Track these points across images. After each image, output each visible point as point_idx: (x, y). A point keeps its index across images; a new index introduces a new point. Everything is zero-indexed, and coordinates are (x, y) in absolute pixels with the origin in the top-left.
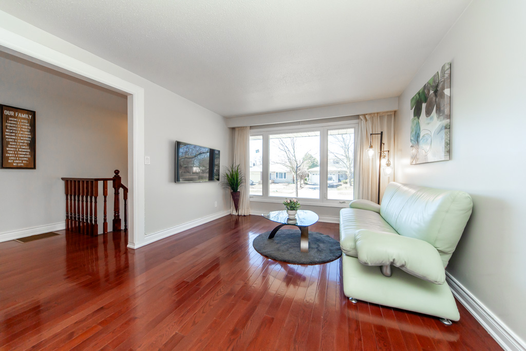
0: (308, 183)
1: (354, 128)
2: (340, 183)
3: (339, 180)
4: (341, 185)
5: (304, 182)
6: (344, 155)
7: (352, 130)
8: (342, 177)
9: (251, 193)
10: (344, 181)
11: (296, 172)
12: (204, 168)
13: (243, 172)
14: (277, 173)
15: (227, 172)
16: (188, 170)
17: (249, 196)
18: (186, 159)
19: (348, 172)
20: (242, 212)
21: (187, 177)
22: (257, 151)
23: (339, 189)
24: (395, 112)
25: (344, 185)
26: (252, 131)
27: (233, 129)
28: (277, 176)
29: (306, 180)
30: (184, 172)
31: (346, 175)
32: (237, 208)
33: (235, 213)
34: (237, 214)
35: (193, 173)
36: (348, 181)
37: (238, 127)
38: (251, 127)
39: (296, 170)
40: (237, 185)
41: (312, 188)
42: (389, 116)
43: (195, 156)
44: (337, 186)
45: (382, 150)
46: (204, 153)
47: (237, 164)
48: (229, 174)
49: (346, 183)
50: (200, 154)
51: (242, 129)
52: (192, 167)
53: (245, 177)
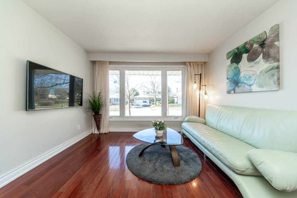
0: (134, 104)
1: (182, 70)
2: (150, 104)
3: (150, 103)
4: (151, 105)
5: (131, 104)
6: (153, 89)
7: (181, 72)
8: (151, 101)
9: (110, 115)
10: (152, 103)
11: (129, 98)
12: (59, 96)
13: (103, 98)
14: (115, 99)
15: (89, 98)
16: (44, 96)
17: (109, 117)
18: (42, 89)
19: (155, 98)
20: (103, 130)
21: (43, 102)
22: (115, 82)
23: (150, 107)
24: (205, 63)
25: (153, 105)
26: (111, 66)
27: (94, 63)
28: (115, 101)
29: (132, 103)
30: (40, 98)
31: (154, 100)
32: (99, 128)
33: (96, 132)
34: (98, 133)
35: (50, 99)
36: (154, 103)
37: (99, 61)
38: (111, 63)
39: (129, 97)
40: (99, 109)
41: (136, 107)
42: (202, 65)
43: (52, 86)
44: (149, 106)
45: (201, 85)
46: (60, 84)
47: (98, 92)
48: (91, 100)
49: (154, 104)
50: (57, 85)
51: (102, 63)
52: (47, 95)
53: (105, 102)
